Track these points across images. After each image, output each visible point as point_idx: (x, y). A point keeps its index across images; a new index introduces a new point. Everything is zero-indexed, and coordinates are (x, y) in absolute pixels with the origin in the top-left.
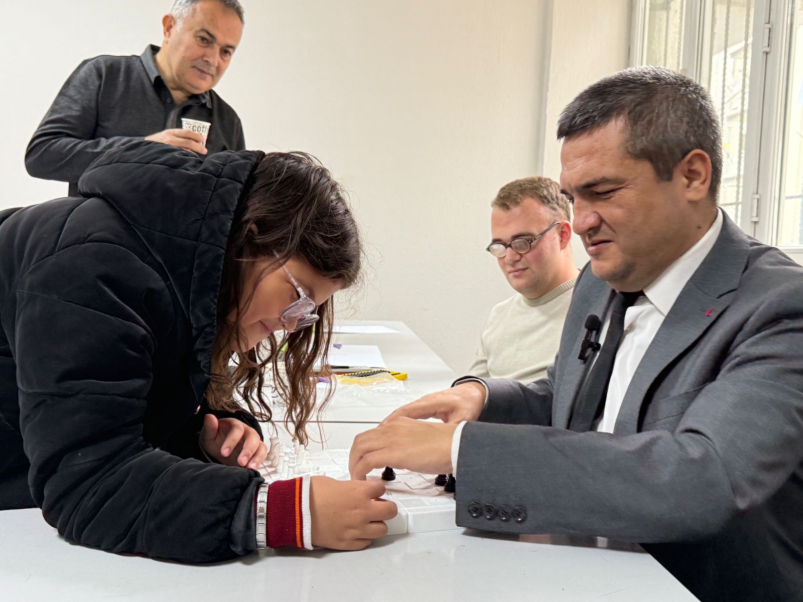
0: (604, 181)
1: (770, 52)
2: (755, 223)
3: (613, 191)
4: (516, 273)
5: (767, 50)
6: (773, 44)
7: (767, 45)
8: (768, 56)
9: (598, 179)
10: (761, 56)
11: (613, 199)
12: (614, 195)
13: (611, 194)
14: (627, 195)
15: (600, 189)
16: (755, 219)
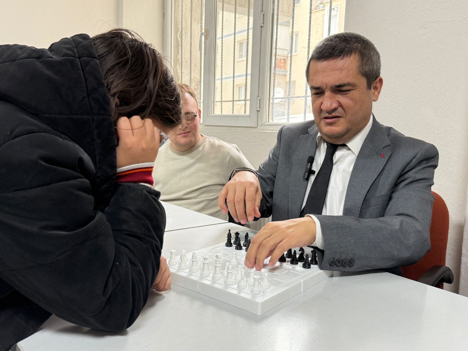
0: (349, 84)
1: (263, 27)
2: (258, 111)
3: (349, 90)
4: (185, 134)
5: (262, 25)
6: (265, 22)
7: (262, 23)
8: (262, 28)
9: (345, 83)
10: (259, 28)
11: (348, 95)
12: (349, 93)
13: (348, 92)
14: (354, 94)
15: (345, 88)
16: (258, 109)
